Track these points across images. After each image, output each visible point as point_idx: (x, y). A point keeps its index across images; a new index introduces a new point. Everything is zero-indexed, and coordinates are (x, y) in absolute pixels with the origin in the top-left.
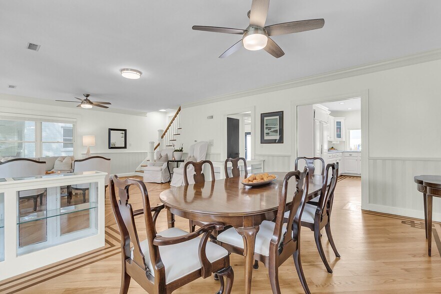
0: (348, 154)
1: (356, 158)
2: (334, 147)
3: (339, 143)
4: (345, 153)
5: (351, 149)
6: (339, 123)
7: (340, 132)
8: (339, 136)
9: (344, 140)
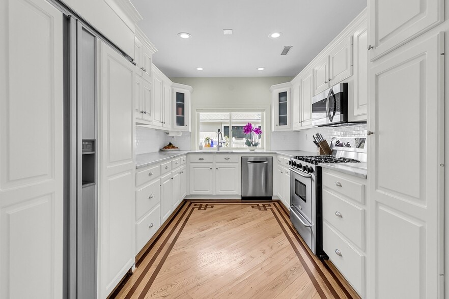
0: (195, 158)
1: (210, 165)
2: (174, 144)
3: (181, 135)
4: (191, 156)
5: (201, 148)
6: (180, 97)
7: (183, 114)
8: (181, 121)
9: (190, 131)
